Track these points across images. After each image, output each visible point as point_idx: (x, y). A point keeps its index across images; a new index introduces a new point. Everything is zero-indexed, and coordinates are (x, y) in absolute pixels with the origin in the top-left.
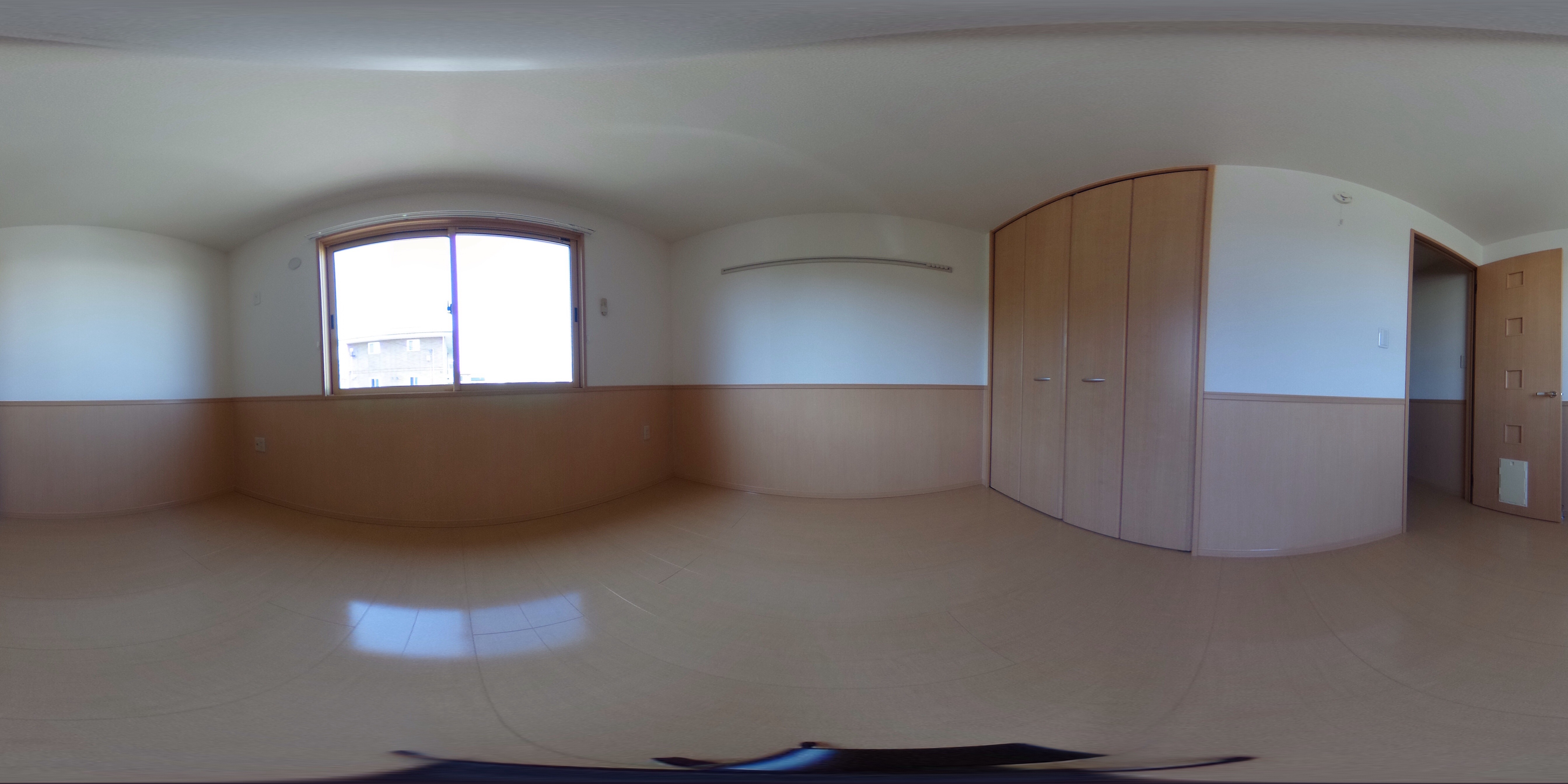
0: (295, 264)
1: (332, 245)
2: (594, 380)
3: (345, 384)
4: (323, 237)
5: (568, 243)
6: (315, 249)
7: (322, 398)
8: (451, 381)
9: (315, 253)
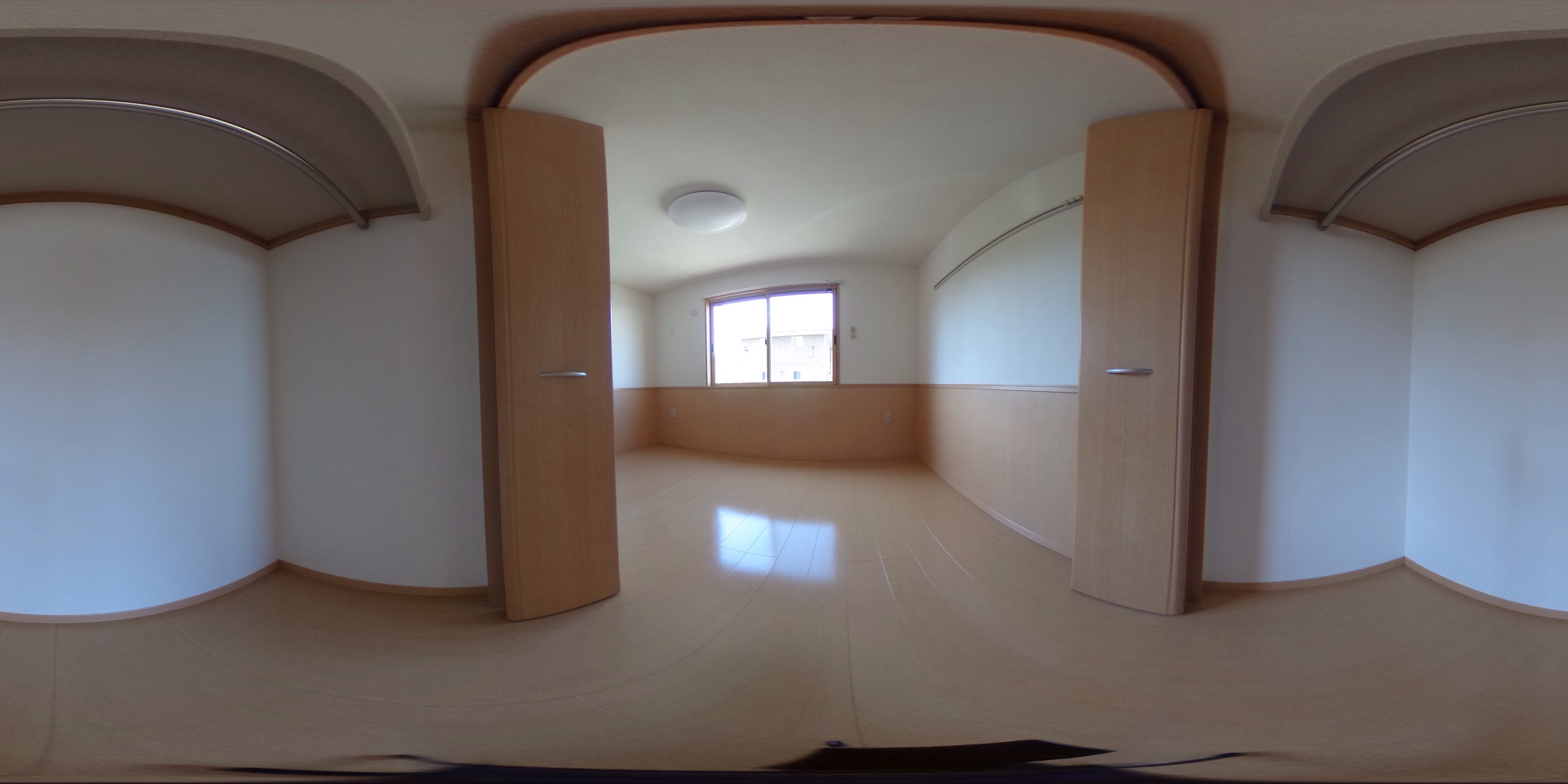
0: (694, 313)
1: (712, 302)
2: (843, 381)
3: (719, 380)
4: (709, 298)
5: (831, 292)
6: (704, 304)
7: (706, 388)
8: (766, 381)
9: (704, 307)
